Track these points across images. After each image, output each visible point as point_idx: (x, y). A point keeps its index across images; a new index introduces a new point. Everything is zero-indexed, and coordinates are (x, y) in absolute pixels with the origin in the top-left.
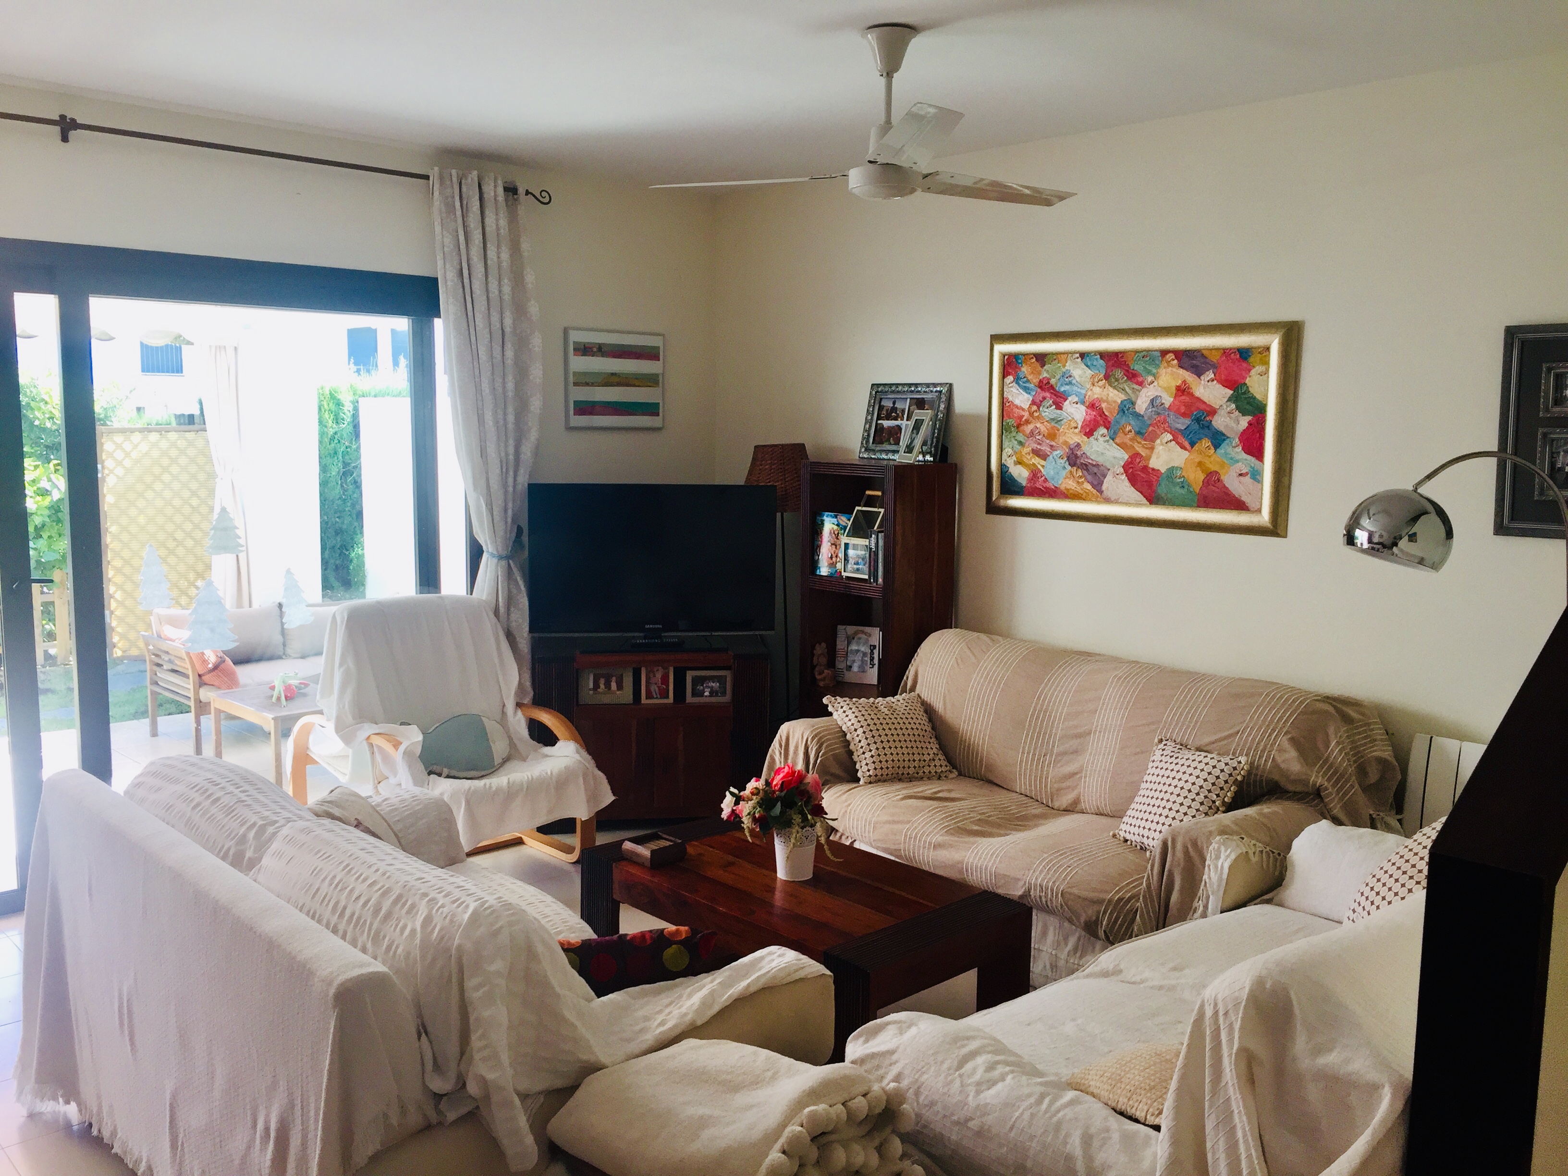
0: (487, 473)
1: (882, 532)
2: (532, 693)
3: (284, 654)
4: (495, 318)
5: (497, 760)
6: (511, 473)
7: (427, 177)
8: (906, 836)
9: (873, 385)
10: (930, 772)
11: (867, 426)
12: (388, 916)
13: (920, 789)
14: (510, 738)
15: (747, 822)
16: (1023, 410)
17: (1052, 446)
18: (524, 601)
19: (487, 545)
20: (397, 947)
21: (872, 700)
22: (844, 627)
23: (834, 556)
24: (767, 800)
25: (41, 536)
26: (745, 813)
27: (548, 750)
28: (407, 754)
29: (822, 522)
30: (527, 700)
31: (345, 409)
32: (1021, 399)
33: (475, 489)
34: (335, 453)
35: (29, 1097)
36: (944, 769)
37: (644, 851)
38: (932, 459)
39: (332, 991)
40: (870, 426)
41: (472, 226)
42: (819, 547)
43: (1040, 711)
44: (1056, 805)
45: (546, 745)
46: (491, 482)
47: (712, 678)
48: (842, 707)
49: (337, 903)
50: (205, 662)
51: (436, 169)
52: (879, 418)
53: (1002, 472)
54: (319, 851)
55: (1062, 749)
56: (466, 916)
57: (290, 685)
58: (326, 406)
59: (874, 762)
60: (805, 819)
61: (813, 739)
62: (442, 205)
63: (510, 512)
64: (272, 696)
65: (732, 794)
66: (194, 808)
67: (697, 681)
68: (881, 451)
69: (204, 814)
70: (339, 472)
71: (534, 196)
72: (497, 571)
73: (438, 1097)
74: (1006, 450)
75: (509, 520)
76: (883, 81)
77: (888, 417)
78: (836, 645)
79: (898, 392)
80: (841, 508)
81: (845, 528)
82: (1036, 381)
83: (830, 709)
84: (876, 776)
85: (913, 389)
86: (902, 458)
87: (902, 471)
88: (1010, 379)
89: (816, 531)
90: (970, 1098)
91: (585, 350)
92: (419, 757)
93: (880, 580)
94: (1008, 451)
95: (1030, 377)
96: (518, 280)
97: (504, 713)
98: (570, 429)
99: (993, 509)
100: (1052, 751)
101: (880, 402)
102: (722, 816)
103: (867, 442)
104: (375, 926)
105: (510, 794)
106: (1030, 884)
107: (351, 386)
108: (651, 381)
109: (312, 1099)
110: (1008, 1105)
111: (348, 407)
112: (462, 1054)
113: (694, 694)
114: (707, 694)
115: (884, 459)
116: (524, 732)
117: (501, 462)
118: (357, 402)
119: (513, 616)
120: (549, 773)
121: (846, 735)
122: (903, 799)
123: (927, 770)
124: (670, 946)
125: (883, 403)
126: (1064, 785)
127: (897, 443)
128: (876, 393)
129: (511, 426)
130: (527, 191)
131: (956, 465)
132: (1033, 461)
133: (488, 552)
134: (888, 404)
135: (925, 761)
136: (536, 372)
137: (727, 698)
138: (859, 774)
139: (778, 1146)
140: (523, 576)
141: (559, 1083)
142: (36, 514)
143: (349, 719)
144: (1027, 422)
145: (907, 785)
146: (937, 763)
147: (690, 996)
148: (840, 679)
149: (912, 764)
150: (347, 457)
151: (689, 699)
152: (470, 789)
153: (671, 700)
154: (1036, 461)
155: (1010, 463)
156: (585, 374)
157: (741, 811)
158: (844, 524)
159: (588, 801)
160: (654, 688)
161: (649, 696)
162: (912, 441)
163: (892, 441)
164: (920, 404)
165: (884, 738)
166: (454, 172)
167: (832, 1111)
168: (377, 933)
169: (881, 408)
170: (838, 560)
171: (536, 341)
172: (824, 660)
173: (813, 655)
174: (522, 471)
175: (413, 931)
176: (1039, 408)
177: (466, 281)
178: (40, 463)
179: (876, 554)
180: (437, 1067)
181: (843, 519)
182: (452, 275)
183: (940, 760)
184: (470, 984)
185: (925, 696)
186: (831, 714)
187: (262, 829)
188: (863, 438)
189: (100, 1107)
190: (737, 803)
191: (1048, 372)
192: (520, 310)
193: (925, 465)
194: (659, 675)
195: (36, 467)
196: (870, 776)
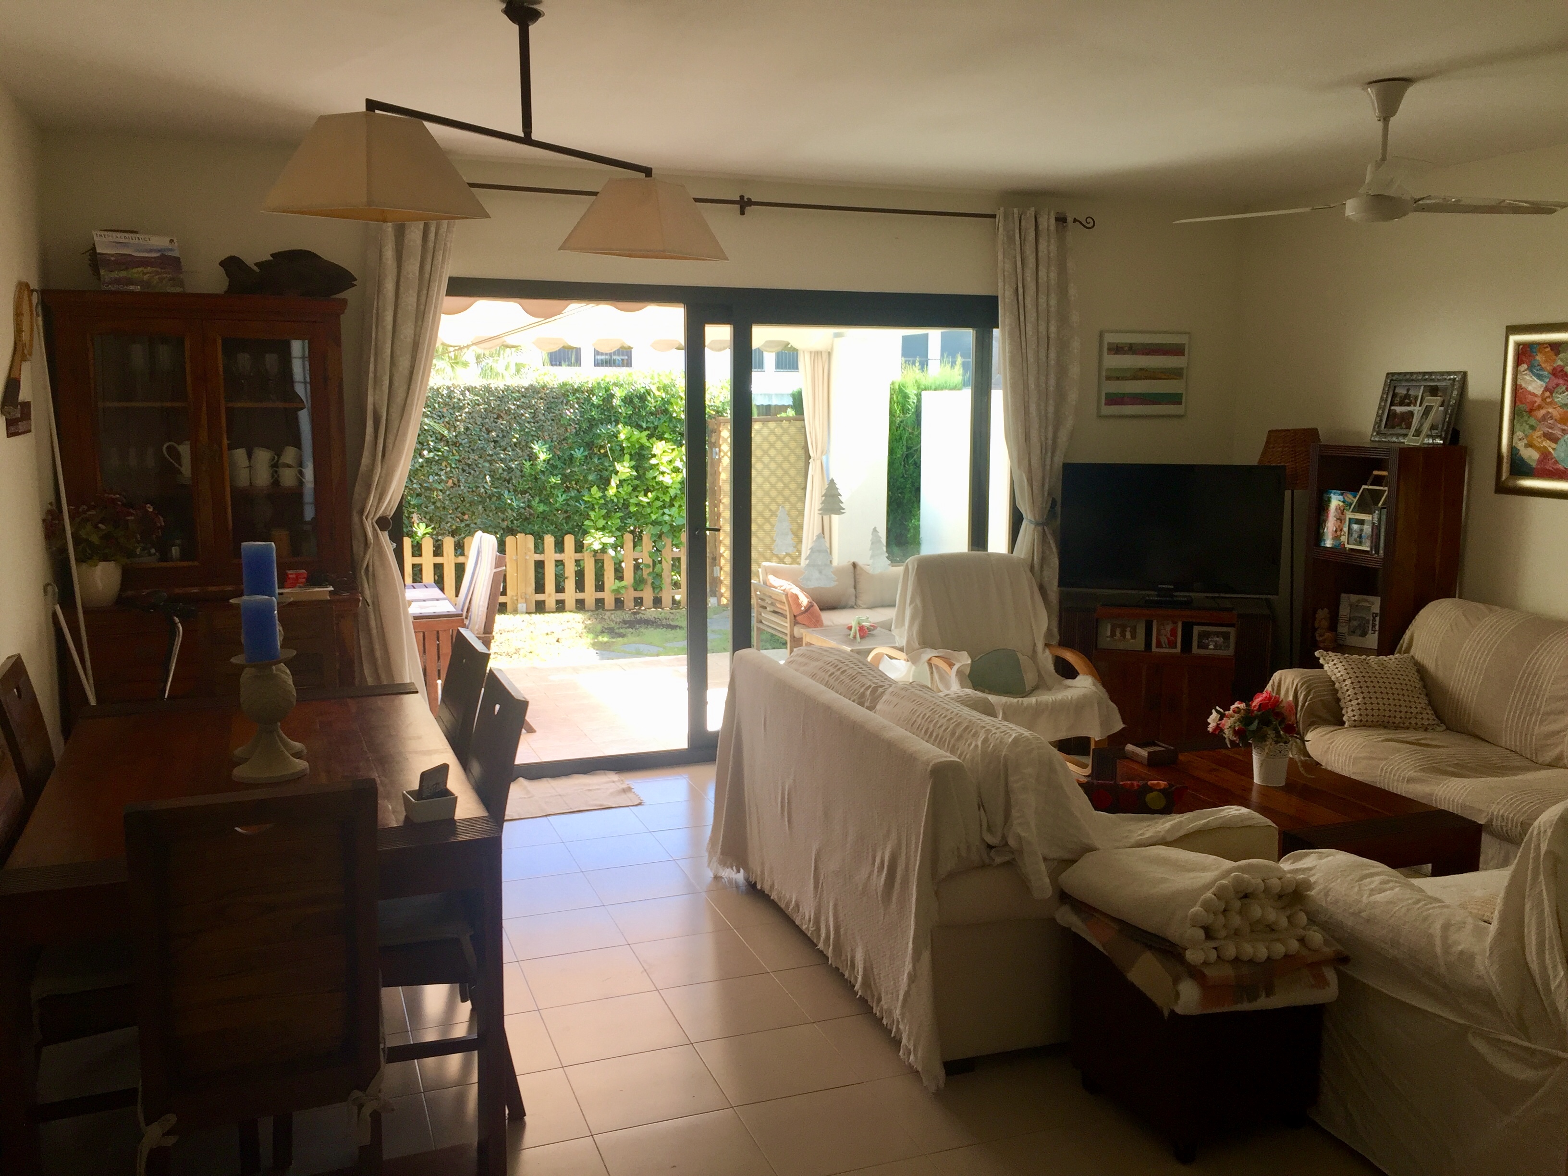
0: (1029, 454)
1: (1385, 508)
2: (1058, 637)
3: (856, 604)
4: (1042, 328)
5: (1028, 688)
6: (1049, 454)
7: (994, 216)
8: (1382, 769)
9: (1388, 374)
10: (1416, 724)
11: (1380, 412)
12: (960, 737)
13: (1405, 736)
14: (1039, 672)
15: (1228, 734)
16: (1536, 396)
17: (1563, 430)
18: (1055, 561)
19: (1027, 514)
20: (967, 754)
21: (1364, 657)
22: (1348, 595)
23: (1338, 530)
24: (1247, 718)
25: (673, 505)
26: (1227, 727)
27: (1069, 682)
28: (959, 673)
29: (1329, 501)
30: (1055, 642)
31: (910, 401)
32: (1534, 386)
33: (1019, 468)
34: (901, 438)
35: (715, 864)
36: (1430, 722)
37: (1143, 753)
38: (1442, 442)
39: (929, 768)
40: (1383, 413)
41: (1028, 252)
42: (1325, 521)
43: (1530, 674)
44: (1540, 761)
45: (1068, 678)
46: (1033, 462)
47: (1217, 634)
48: (1333, 661)
49: (928, 729)
50: (799, 605)
51: (1002, 209)
52: (1392, 404)
53: (1512, 454)
54: (914, 701)
55: (1548, 709)
56: (1010, 740)
57: (863, 626)
58: (895, 399)
59: (1360, 709)
60: (1278, 735)
61: (1302, 685)
62: (1005, 238)
63: (1047, 487)
64: (850, 635)
65: (1217, 712)
66: (830, 675)
67: (1203, 635)
68: (1392, 435)
69: (837, 679)
70: (902, 455)
71: (1081, 223)
72: (1034, 535)
73: (990, 847)
74: (1518, 433)
75: (1046, 494)
76: (1381, 124)
77: (1401, 404)
78: (1338, 612)
79: (1413, 380)
80: (1347, 486)
81: (1351, 504)
82: (1549, 368)
83: (1321, 661)
84: (1361, 721)
85: (1427, 377)
86: (1410, 441)
87: (1406, 454)
88: (1524, 367)
89: (1322, 507)
90: (1364, 897)
91: (1117, 349)
92: (969, 676)
93: (1381, 552)
94: (1519, 434)
95: (1543, 365)
96: (1063, 292)
97: (1034, 651)
98: (1100, 417)
99: (1502, 489)
100: (1539, 710)
101: (1394, 390)
102: (1208, 729)
103: (1379, 427)
104: (952, 743)
105: (1038, 711)
106: (1492, 814)
107: (916, 381)
108: (1176, 374)
109: (913, 838)
110: (1391, 902)
111: (913, 399)
112: (1006, 822)
113: (1199, 647)
114: (1211, 647)
115: (1394, 442)
116: (1051, 667)
117: (1041, 444)
118: (921, 395)
119: (1045, 573)
120: (1070, 698)
121: (1335, 684)
122: (1383, 741)
123: (1413, 721)
124: (1152, 792)
125: (1397, 391)
126: (1549, 742)
127: (1409, 427)
128: (1391, 381)
129: (1051, 416)
130: (1075, 219)
131: (1466, 448)
132: (1544, 444)
133: (1027, 519)
134: (1401, 391)
135: (1411, 713)
136: (1074, 370)
137: (1230, 652)
138: (1344, 719)
139: (1211, 891)
140: (1056, 542)
141: (1066, 856)
142: (671, 487)
143: (916, 645)
144: (1540, 407)
145: (1394, 731)
146: (1425, 716)
147: (1164, 823)
148: (1341, 642)
149: (1398, 715)
150: (910, 442)
151: (1195, 650)
152: (1006, 703)
153: (1178, 650)
154: (1547, 444)
155: (1520, 446)
156: (1116, 370)
157: (1224, 725)
158: (1350, 501)
159: (1101, 724)
160: (1164, 640)
161: (1159, 645)
162: (1422, 425)
163: (1403, 425)
164: (1434, 391)
165: (1371, 690)
166: (1016, 210)
167: (1253, 881)
168: (954, 746)
169: (1394, 395)
170: (1343, 533)
171: (1075, 345)
172: (1325, 624)
173: (1314, 619)
174: (1058, 452)
175: (976, 746)
176: (1551, 394)
177: (1021, 298)
178: (675, 447)
179: (1379, 527)
180: (989, 829)
181: (1349, 497)
182: (1009, 293)
183: (1427, 714)
184: (1011, 779)
185: (1419, 656)
186: (1321, 666)
187: (875, 690)
188: (1376, 422)
189: (763, 872)
190: (1221, 719)
191: (1562, 360)
192: (1063, 319)
193: (1434, 448)
194: (1169, 628)
195: (673, 450)
196: (1355, 721)
